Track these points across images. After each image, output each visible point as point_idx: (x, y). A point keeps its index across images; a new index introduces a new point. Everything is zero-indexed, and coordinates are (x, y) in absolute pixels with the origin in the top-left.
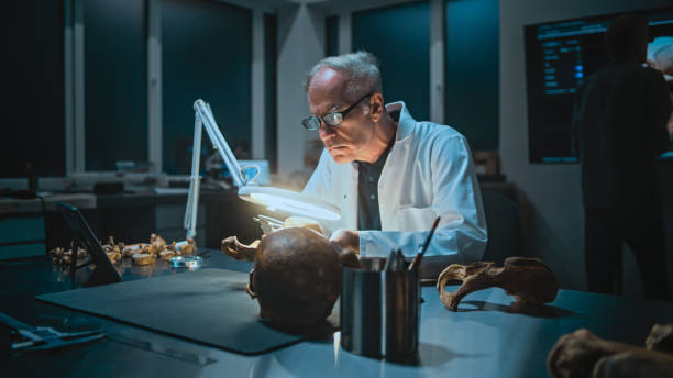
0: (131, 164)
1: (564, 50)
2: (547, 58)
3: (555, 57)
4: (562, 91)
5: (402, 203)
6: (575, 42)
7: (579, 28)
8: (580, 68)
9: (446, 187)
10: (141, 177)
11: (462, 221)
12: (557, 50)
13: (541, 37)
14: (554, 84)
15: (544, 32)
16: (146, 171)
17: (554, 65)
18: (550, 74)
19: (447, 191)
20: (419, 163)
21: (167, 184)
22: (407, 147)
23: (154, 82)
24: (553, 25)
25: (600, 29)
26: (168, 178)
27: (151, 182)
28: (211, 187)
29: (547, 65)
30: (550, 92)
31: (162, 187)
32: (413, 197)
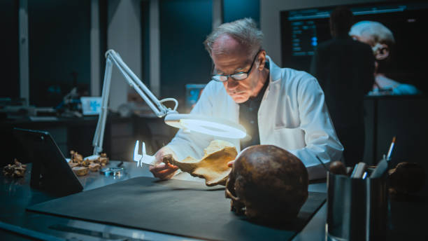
0: (8, 99)
1: (305, 28)
2: (295, 32)
3: (300, 32)
4: (303, 54)
5: (277, 125)
6: (312, 22)
7: (314, 14)
8: (315, 39)
9: (311, 114)
10: (16, 108)
11: (328, 137)
12: (300, 27)
13: (291, 18)
14: (298, 49)
15: (292, 16)
16: (21, 104)
17: (298, 36)
18: (296, 42)
19: (312, 117)
20: (289, 98)
21: (35, 113)
22: (278, 86)
23: (24, 40)
24: (299, 11)
25: (326, 15)
26: (37, 110)
27: (24, 112)
28: (68, 116)
29: (294, 36)
30: (296, 54)
31: (33, 116)
32: (285, 121)
